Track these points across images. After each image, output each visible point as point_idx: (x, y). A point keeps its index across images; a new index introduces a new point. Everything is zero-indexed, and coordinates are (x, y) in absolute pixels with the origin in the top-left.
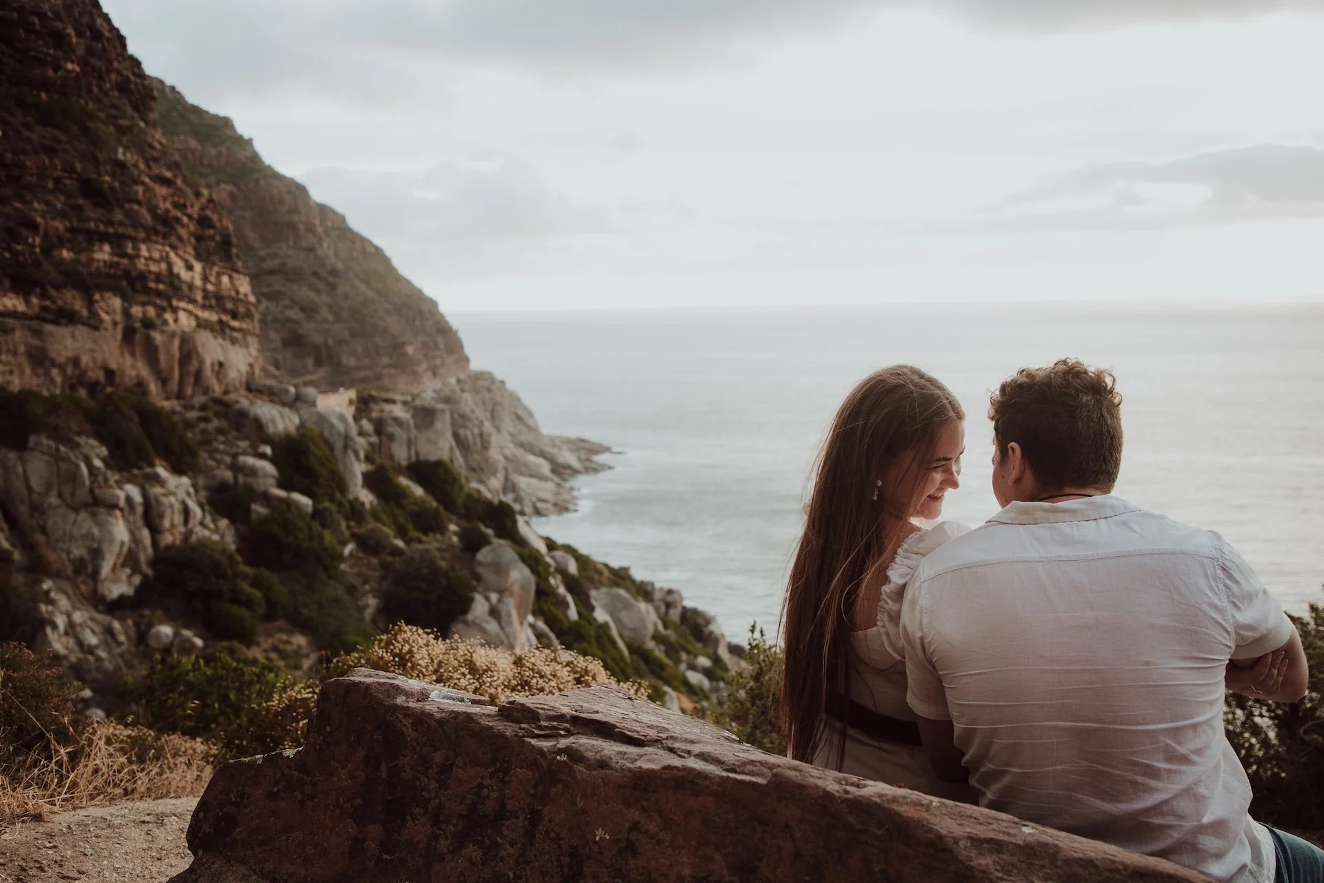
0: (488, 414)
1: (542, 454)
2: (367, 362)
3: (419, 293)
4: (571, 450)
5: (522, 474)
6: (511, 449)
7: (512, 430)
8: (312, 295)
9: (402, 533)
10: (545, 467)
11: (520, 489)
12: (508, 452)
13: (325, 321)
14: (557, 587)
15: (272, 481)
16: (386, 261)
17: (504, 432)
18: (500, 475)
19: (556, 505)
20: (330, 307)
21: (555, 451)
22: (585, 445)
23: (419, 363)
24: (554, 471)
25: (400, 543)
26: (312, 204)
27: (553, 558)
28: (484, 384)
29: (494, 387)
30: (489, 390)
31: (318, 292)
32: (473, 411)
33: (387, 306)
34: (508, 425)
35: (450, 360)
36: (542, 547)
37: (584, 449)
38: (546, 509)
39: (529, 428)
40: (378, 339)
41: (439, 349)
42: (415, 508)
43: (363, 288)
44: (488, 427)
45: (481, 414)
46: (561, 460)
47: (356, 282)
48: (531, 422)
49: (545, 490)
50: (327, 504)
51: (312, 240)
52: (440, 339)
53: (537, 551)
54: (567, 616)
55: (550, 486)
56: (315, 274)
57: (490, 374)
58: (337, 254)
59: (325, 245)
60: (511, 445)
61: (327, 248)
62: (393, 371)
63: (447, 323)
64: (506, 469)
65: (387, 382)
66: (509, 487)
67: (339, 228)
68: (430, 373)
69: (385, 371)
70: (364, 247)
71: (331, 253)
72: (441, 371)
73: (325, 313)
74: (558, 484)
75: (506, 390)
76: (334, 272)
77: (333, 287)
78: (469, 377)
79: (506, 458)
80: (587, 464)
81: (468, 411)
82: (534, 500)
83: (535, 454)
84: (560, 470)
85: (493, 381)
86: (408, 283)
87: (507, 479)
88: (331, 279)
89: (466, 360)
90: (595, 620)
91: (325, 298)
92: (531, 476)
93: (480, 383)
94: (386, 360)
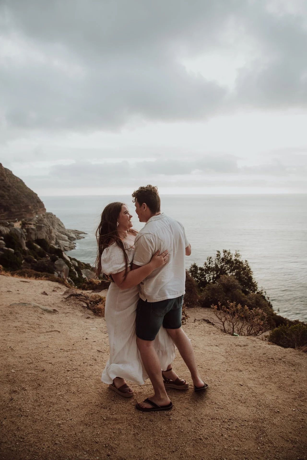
0: (51, 224)
1: (66, 235)
2: (18, 210)
3: (32, 191)
4: (73, 233)
5: (61, 240)
6: (57, 233)
7: (57, 228)
8: (3, 192)
9: (36, 258)
10: (67, 238)
11: (60, 243)
12: (56, 234)
13: (7, 199)
14: (73, 269)
15: (4, 246)
16: (23, 183)
17: (56, 229)
18: (55, 240)
19: (70, 248)
20: (8, 195)
21: (69, 233)
22: (77, 232)
23: (32, 211)
24: (69, 239)
25: (36, 260)
26: (3, 168)
27: (72, 262)
28: (50, 216)
29: (53, 217)
30: (51, 218)
31: (5, 192)
32: (47, 223)
33: (23, 195)
34: (56, 227)
35: (41, 209)
36: (69, 259)
37: (77, 233)
38: (67, 249)
39: (62, 227)
40: (21, 204)
41: (38, 207)
42: (38, 251)
43: (17, 190)
44: (51, 227)
45: (49, 224)
46: (71, 236)
47: (15, 189)
48: (63, 226)
49: (67, 244)
50: (17, 251)
51: (3, 178)
52: (38, 204)
53: (68, 260)
54: (76, 277)
55: (68, 242)
56: (4, 187)
57: (51, 213)
58: (9, 182)
59: (7, 179)
60: (57, 232)
61: (7, 180)
62: (25, 213)
63: (40, 200)
64: (56, 238)
65: (24, 216)
66: (57, 243)
67: (10, 175)
68: (35, 213)
69: (23, 213)
70: (17, 180)
71: (8, 181)
72: (39, 213)
73: (7, 197)
74: (70, 242)
75: (56, 217)
76: (9, 186)
77: (9, 190)
78: (46, 214)
79: (56, 235)
80: (78, 237)
81: (46, 223)
82: (64, 246)
83: (64, 235)
84: (71, 239)
85: (52, 215)
86: (29, 189)
87: (56, 241)
88: (8, 188)
89: (45, 209)
90: (83, 277)
91: (7, 193)
92: (63, 240)
93: (49, 216)
94: (24, 210)
